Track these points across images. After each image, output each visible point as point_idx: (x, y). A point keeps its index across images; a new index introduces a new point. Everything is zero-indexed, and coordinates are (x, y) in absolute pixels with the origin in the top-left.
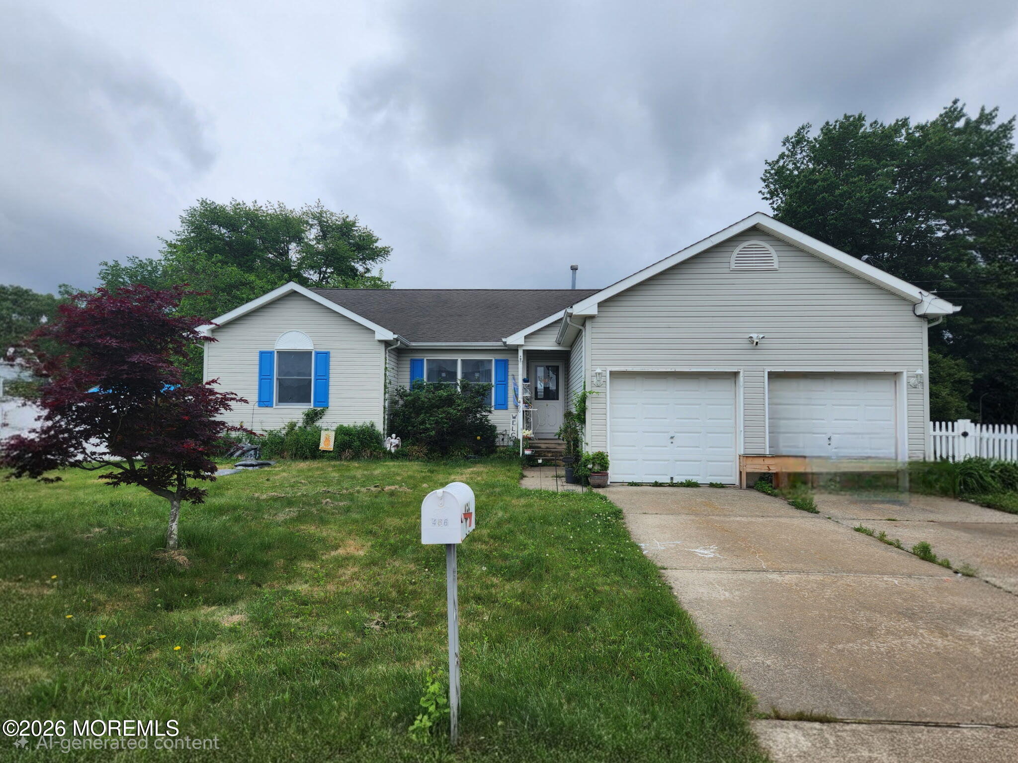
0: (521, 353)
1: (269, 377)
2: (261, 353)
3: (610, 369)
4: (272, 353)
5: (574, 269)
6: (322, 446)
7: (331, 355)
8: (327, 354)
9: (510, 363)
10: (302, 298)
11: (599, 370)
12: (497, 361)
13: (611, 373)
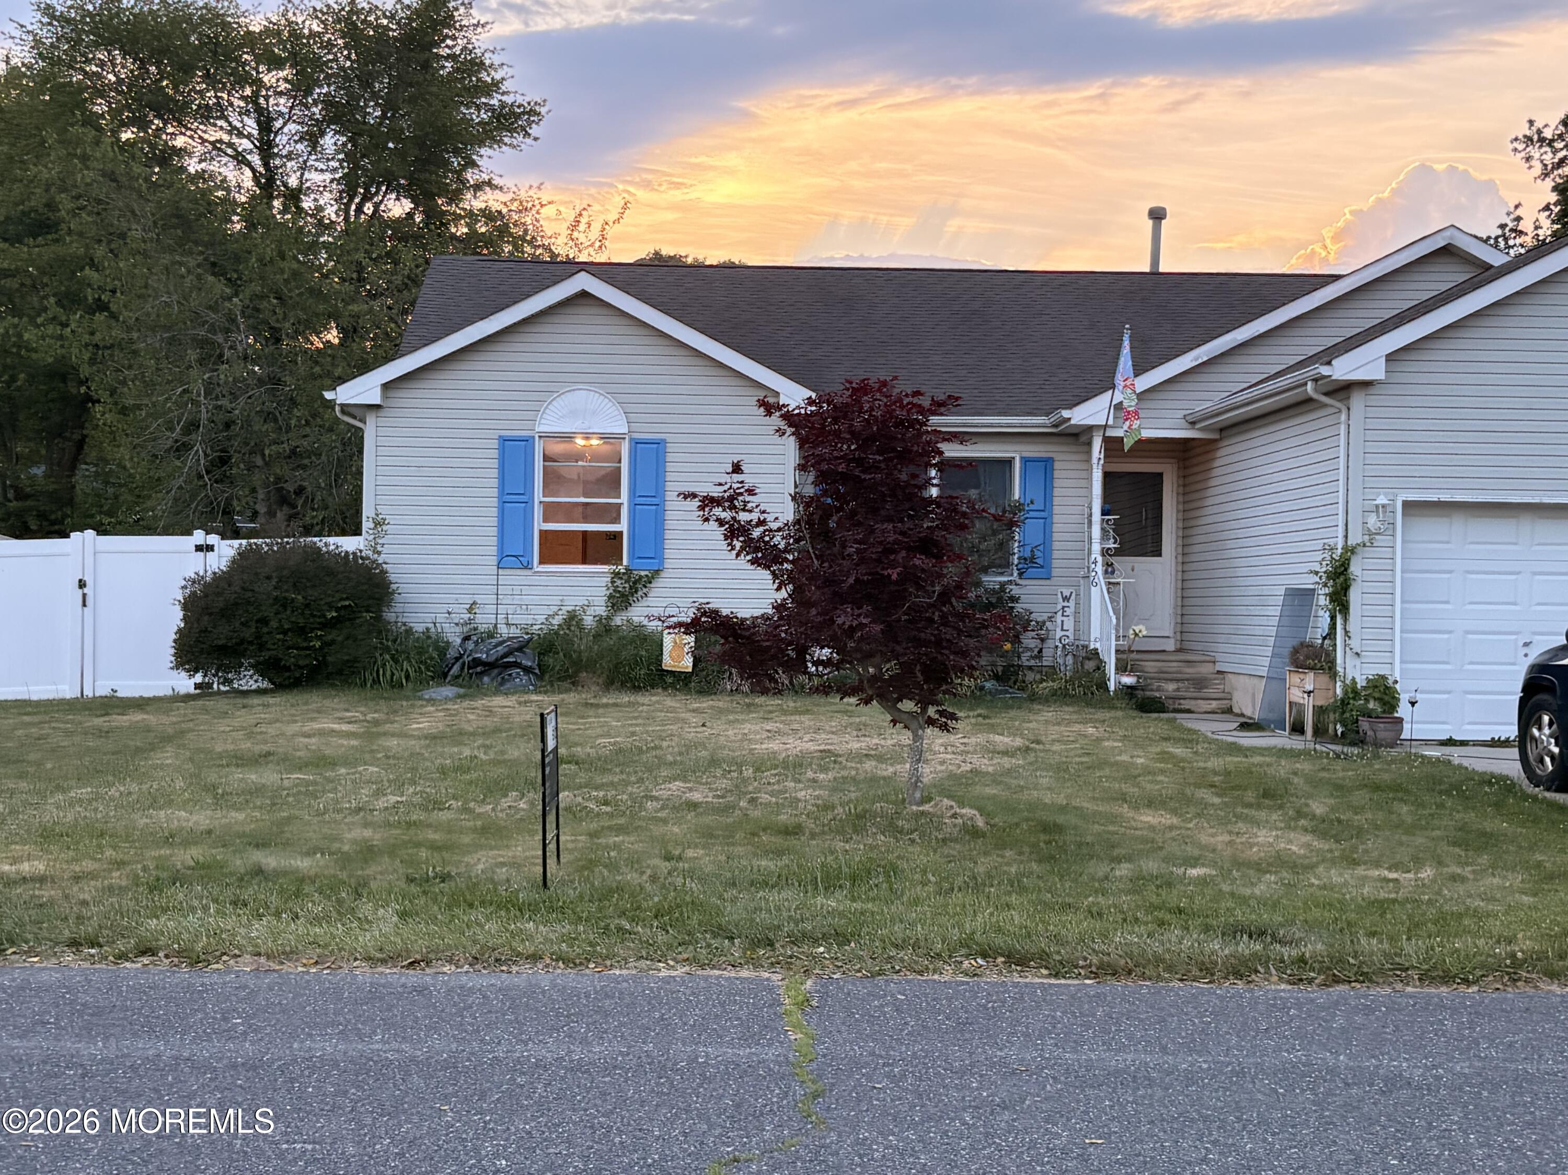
0: (1097, 443)
1: (521, 499)
2: (504, 440)
3: (1402, 497)
4: (528, 441)
5: (1157, 215)
6: (668, 662)
7: (670, 447)
8: (659, 445)
9: (1057, 465)
10: (604, 311)
11: (1382, 500)
12: (1025, 461)
13: (1407, 505)
